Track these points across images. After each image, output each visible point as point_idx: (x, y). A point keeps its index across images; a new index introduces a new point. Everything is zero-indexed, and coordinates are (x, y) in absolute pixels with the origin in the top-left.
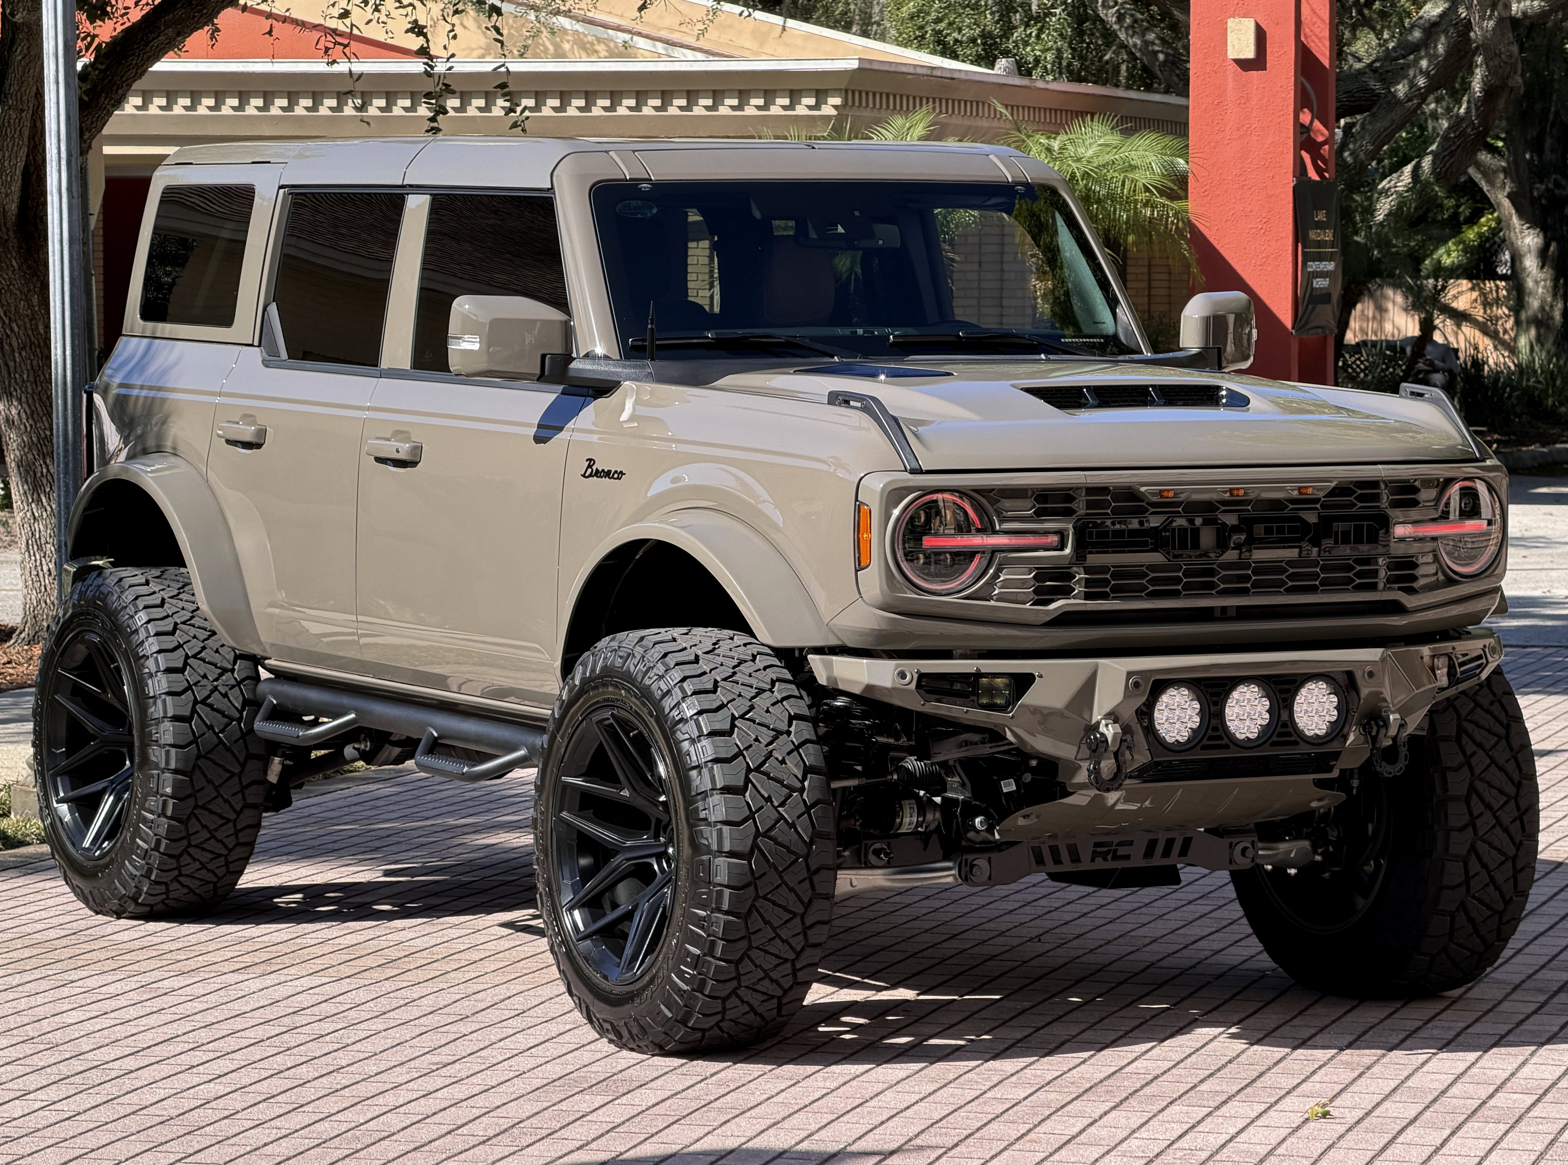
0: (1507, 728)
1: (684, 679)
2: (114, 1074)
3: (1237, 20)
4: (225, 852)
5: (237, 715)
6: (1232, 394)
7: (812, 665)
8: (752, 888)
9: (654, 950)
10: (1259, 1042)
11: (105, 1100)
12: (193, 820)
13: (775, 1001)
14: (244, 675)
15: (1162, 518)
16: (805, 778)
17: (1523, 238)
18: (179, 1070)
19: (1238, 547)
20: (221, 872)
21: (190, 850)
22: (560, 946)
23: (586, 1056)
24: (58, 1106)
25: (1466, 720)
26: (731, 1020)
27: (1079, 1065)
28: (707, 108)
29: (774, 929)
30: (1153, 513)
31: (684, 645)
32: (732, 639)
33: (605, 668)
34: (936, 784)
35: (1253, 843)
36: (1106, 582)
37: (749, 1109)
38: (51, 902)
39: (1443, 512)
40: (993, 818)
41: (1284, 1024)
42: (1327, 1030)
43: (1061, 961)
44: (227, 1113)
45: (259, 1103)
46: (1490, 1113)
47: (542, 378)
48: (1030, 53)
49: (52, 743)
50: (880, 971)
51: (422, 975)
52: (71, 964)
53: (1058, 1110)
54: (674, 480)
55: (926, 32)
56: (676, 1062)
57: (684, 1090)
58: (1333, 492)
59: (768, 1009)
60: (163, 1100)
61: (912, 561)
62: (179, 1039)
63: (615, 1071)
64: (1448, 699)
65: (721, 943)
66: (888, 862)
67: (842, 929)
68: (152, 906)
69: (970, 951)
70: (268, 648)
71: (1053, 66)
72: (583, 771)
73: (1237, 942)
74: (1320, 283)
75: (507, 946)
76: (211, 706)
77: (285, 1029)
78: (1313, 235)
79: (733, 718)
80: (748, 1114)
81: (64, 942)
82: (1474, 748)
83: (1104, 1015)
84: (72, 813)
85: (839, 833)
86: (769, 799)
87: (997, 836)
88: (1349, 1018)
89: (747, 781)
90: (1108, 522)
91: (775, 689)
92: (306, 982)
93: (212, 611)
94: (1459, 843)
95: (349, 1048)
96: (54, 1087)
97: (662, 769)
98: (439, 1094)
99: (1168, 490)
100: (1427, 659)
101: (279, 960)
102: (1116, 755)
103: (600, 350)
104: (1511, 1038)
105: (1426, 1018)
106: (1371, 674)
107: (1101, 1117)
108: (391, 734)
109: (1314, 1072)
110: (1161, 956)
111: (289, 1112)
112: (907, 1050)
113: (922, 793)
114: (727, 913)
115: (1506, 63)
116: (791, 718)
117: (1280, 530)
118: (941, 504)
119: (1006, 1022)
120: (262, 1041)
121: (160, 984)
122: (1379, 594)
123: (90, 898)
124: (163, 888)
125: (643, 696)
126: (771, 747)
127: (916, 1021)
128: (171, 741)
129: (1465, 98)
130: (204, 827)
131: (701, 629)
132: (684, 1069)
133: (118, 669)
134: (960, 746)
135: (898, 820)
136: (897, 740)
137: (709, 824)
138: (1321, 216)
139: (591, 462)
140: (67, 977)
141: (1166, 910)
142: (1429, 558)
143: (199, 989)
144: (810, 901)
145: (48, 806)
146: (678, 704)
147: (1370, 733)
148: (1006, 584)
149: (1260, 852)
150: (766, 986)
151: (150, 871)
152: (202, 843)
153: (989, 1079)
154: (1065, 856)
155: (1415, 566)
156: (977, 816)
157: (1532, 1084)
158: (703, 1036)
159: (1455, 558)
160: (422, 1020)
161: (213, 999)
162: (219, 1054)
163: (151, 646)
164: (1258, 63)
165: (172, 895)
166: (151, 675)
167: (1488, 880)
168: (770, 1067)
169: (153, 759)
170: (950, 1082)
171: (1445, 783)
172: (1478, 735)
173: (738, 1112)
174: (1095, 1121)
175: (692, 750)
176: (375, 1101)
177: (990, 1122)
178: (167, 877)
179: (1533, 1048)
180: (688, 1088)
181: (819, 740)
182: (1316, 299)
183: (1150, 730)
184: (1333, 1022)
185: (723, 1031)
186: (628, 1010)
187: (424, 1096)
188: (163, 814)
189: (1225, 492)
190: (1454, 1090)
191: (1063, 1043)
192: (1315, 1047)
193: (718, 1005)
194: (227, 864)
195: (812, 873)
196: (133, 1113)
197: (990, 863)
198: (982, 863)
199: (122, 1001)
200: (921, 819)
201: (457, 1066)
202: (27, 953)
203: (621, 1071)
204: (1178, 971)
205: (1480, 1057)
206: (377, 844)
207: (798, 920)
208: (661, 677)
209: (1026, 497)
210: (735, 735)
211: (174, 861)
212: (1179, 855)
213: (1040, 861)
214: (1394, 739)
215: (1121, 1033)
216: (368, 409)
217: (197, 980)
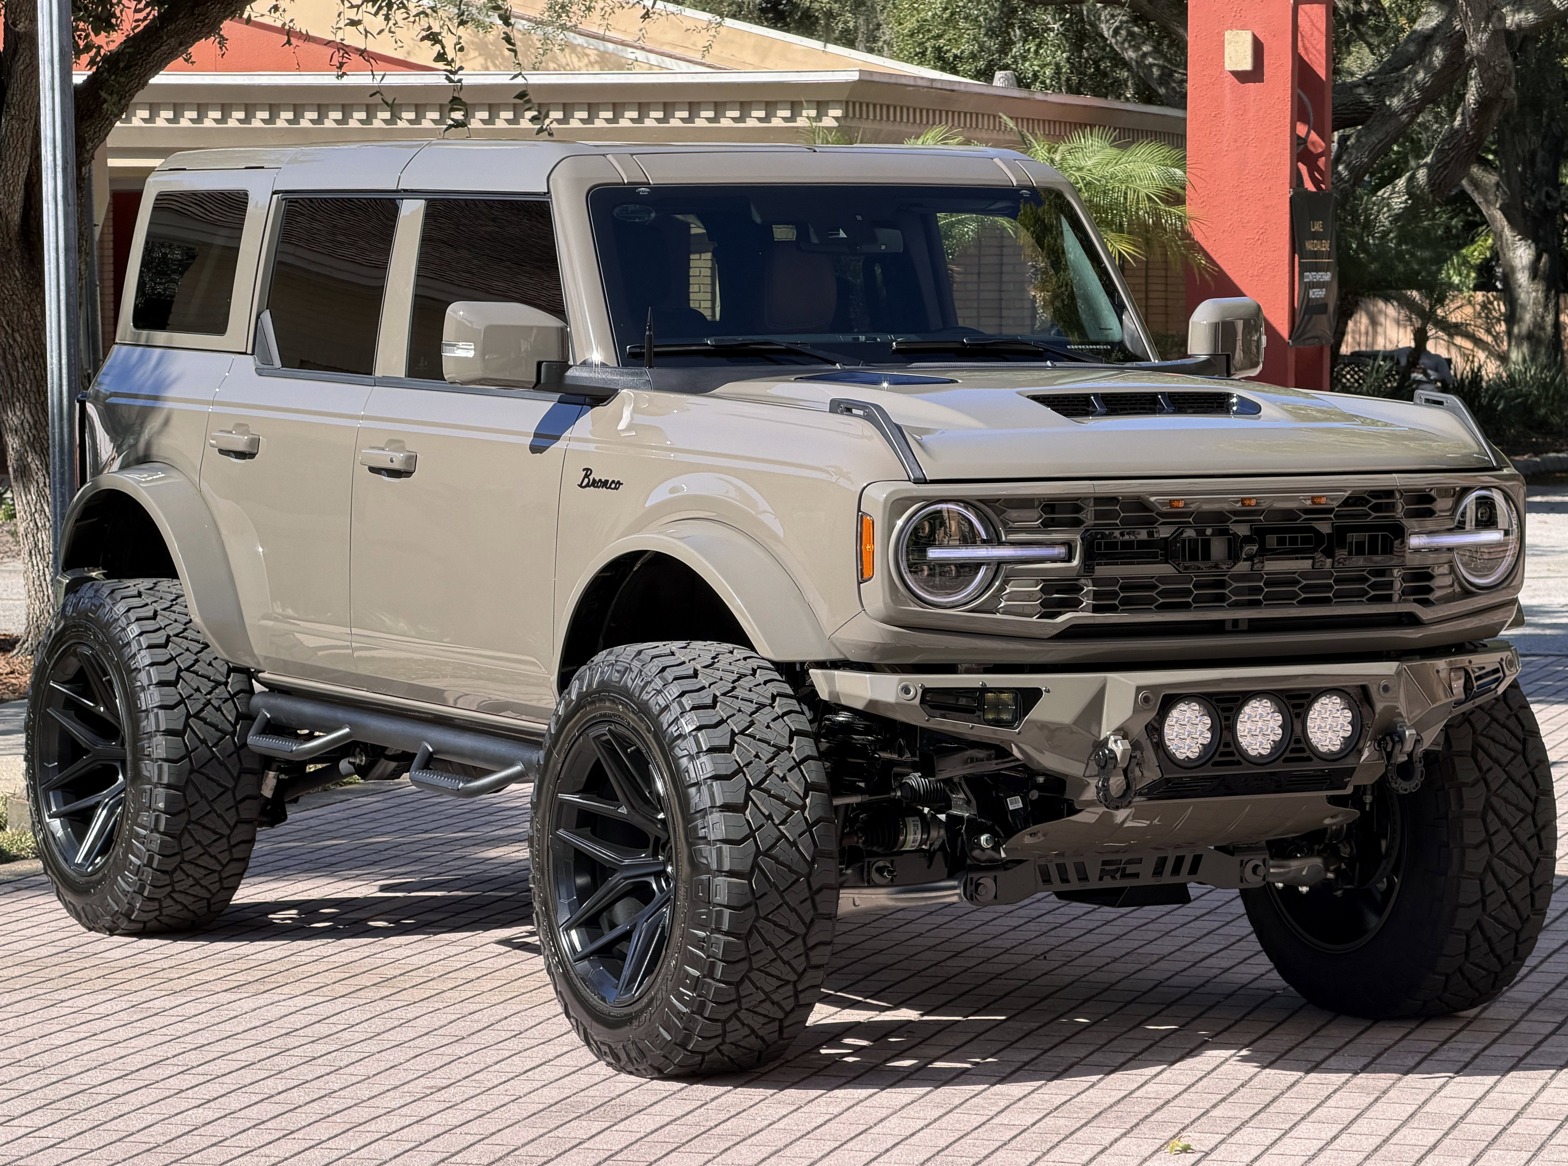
0: (1524, 742)
1: (682, 694)
2: (101, 1099)
3: (1235, 32)
4: (219, 868)
5: (231, 729)
6: (1242, 401)
7: (813, 678)
8: (753, 908)
9: (652, 972)
10: (1270, 1065)
11: (90, 1126)
12: (186, 836)
13: (777, 1023)
14: (237, 689)
15: (1173, 528)
16: (806, 795)
17: (1515, 249)
18: (168, 1094)
19: (1250, 558)
20: (214, 888)
21: (183, 866)
22: (556, 967)
23: (582, 1080)
24: (42, 1133)
25: (1482, 735)
26: (731, 1043)
27: (1088, 1089)
28: (709, 120)
29: (775, 951)
30: (1163, 524)
31: (683, 659)
32: (732, 652)
33: (601, 683)
34: (939, 800)
35: (1264, 861)
36: (1115, 594)
37: (750, 1136)
38: (44, 918)
39: (1459, 522)
40: (999, 836)
41: (1297, 1045)
42: (1341, 1052)
43: (1069, 980)
44: (215, 1140)
45: (248, 1129)
46: (1511, 1140)
47: (537, 386)
48: (1029, 68)
49: (45, 757)
50: (883, 990)
51: (418, 994)
52: (62, 983)
53: (1067, 1137)
54: (672, 491)
55: (927, 49)
56: (676, 1086)
57: (683, 1116)
58: (1347, 502)
59: (769, 1032)
60: (150, 1126)
61: (915, 572)
62: (168, 1062)
63: (613, 1095)
64: (1463, 714)
65: (721, 965)
66: (892, 880)
67: (845, 947)
68: (145, 923)
69: (974, 970)
70: (261, 661)
71: (1052, 80)
72: (581, 787)
73: (1245, 959)
74: (1316, 294)
75: (504, 964)
76: (204, 720)
77: (277, 1051)
78: (1309, 246)
79: (733, 734)
80: (749, 1141)
81: (56, 960)
82: (1491, 763)
83: (1112, 1036)
84: (64, 828)
85: (842, 852)
86: (769, 817)
87: (1003, 855)
88: (1363, 1040)
89: (748, 798)
90: (1117, 533)
91: (776, 704)
92: (300, 1002)
93: (204, 622)
94: (1476, 861)
95: (341, 1071)
96: (38, 1112)
97: (659, 785)
98: (432, 1120)
99: (1178, 500)
100: (1443, 674)
101: (272, 979)
102: (1125, 771)
103: (597, 357)
104: (1528, 1060)
105: (1442, 1039)
106: (1386, 689)
107: (1111, 1145)
108: (386, 748)
109: (1329, 1097)
110: (1169, 974)
111: (279, 1139)
112: (911, 1074)
113: (926, 810)
114: (727, 934)
115: (1500, 75)
116: (792, 734)
117: (1293, 541)
118: (945, 515)
119: (1013, 1043)
120: (253, 1063)
121: (150, 1004)
122: (1394, 606)
123: (83, 915)
124: (156, 905)
125: (641, 711)
126: (771, 764)
127: (920, 1043)
128: (164, 756)
129: (1460, 110)
130: (198, 842)
131: (700, 642)
132: (683, 1094)
133: (110, 682)
134: (966, 762)
135: (902, 838)
136: (901, 755)
137: (708, 843)
138: (1317, 227)
139: (588, 471)
140: (57, 996)
141: (1173, 927)
142: (1445, 569)
143: (191, 1009)
144: (812, 921)
145: (41, 821)
146: (676, 719)
147: (1385, 749)
148: (1012, 596)
149: (1272, 870)
150: (767, 1008)
151: (142, 887)
152: (195, 859)
153: (995, 1104)
154: (1072, 875)
155: (1430, 577)
156: (983, 834)
157: (1553, 1109)
158: (703, 1060)
159: (1471, 569)
160: (416, 1042)
161: (205, 1019)
162: (209, 1078)
163: (144, 659)
164: (1255, 75)
165: (165, 912)
166: (143, 689)
167: (1505, 898)
168: (771, 1091)
169: (146, 773)
170: (956, 1107)
171: (1460, 798)
172: (1494, 749)
173: (739, 1139)
174: (1106, 1148)
175: (691, 767)
176: (367, 1127)
177: (997, 1149)
178: (160, 894)
179: (1553, 1071)
180: (687, 1114)
181: (822, 756)
182: (1312, 309)
183: (1160, 746)
184: (1347, 1043)
185: (723, 1055)
186: (628, 1032)
187: (417, 1122)
188: (156, 829)
189: (1237, 502)
190: (1472, 1117)
191: (1071, 1066)
192: (1329, 1071)
193: (718, 1028)
194: (221, 880)
195: (814, 893)
196: (119, 1140)
197: (995, 881)
198: (987, 881)
199: (112, 1022)
200: (925, 836)
201: (452, 1089)
202: (17, 971)
203: (619, 1096)
204: (1187, 990)
205: (1499, 1081)
206: (375, 857)
207: (799, 941)
208: (659, 692)
209: (1032, 507)
210: (734, 752)
211: (167, 877)
212: (1189, 874)
213: (1047, 880)
214: (1410, 755)
215: (1130, 1055)
216: (362, 418)
217: (189, 999)
